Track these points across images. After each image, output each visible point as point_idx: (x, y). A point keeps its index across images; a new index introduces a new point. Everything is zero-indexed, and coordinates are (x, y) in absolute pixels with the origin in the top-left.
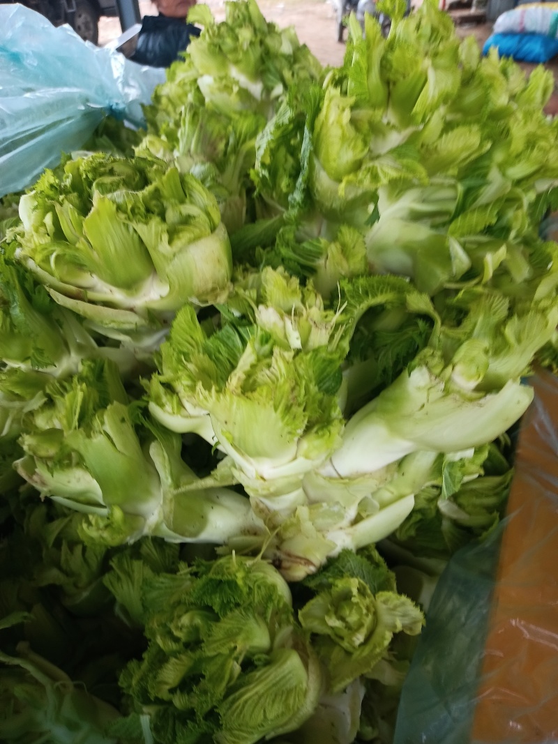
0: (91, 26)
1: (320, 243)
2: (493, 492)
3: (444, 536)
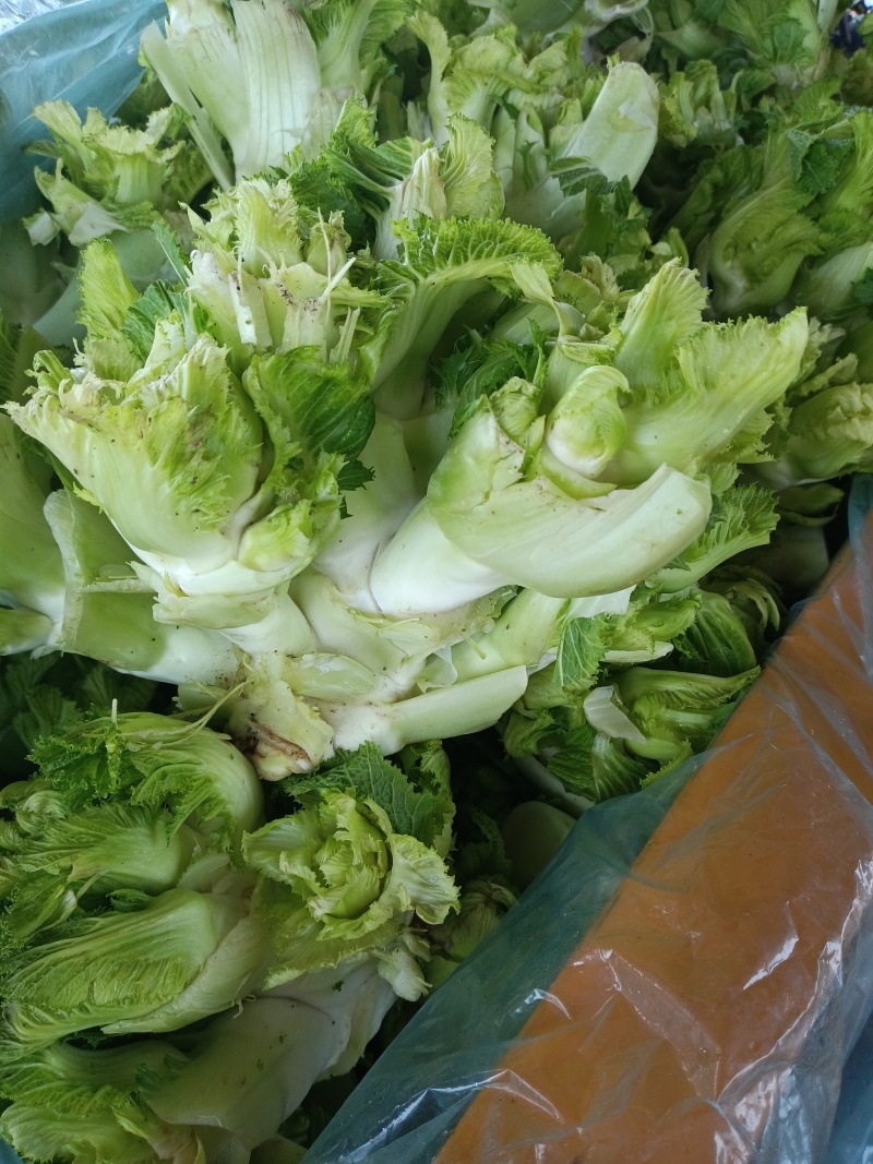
1: (409, 149)
2: (704, 704)
3: (594, 765)
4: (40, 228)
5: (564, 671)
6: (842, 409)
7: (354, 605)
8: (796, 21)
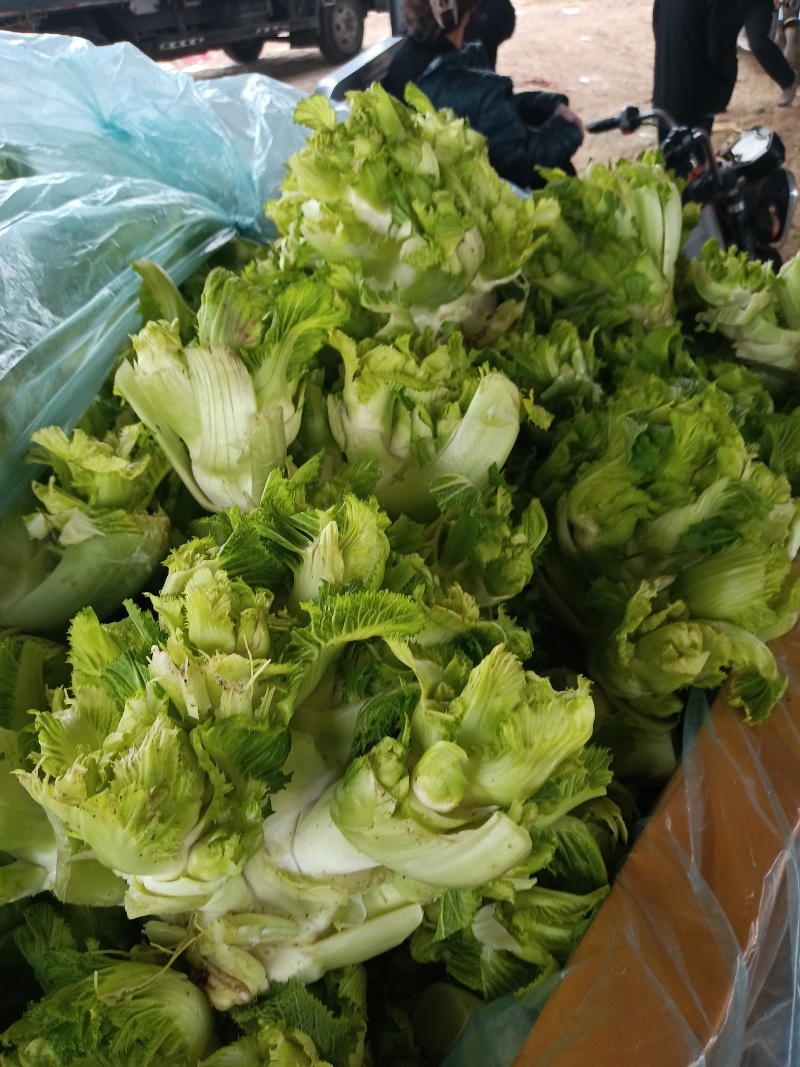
0: (355, 24)
1: (317, 518)
2: (565, 918)
3: (481, 967)
4: (37, 525)
5: (445, 926)
6: (675, 647)
7: (281, 866)
8: (643, 276)
